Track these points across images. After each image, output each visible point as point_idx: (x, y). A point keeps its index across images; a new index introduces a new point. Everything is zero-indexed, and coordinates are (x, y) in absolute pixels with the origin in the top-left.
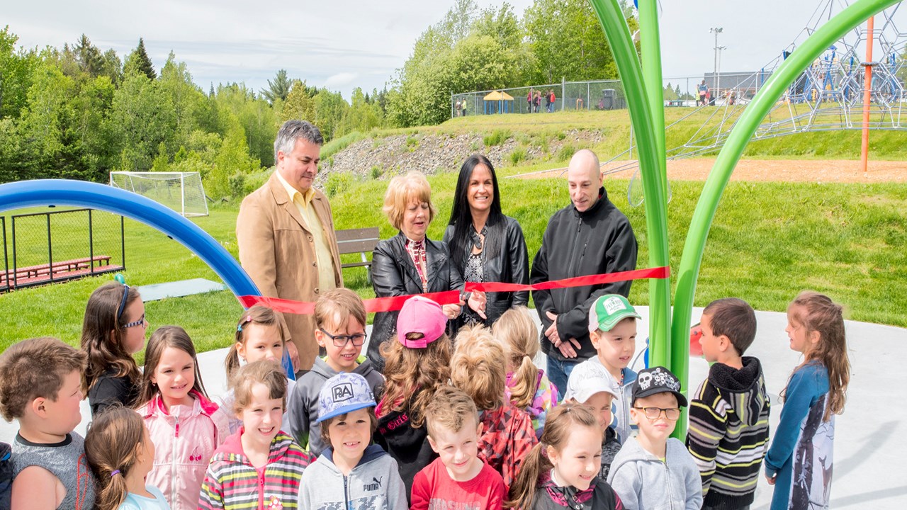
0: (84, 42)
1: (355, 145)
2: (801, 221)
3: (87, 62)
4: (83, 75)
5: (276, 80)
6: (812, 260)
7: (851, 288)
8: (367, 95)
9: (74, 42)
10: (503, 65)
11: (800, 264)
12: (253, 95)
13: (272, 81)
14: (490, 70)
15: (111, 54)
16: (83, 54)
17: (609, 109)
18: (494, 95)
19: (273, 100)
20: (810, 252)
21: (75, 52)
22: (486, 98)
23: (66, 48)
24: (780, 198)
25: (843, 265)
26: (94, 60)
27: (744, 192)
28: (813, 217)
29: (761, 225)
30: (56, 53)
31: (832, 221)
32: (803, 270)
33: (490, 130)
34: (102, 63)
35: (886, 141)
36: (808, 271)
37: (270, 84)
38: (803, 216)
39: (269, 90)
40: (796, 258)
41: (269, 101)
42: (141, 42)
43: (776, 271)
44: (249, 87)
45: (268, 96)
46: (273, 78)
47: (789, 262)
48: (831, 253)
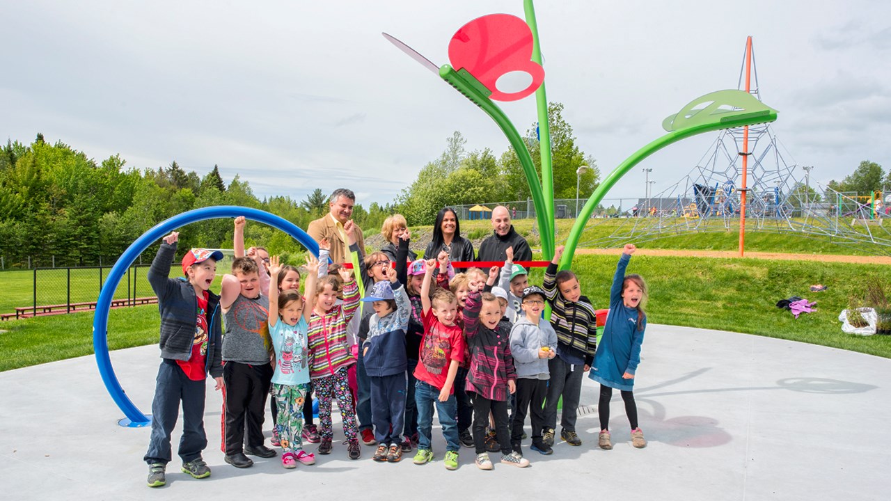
0: (174, 165)
1: (372, 237)
2: (679, 277)
3: (176, 179)
4: (172, 187)
5: (313, 195)
6: (685, 299)
7: (710, 314)
8: (382, 207)
9: (167, 166)
10: (482, 188)
11: (677, 301)
12: (296, 205)
13: (311, 196)
14: (473, 191)
15: (193, 174)
16: (172, 174)
17: (562, 218)
18: (477, 208)
19: (310, 208)
20: (685, 294)
21: (168, 172)
22: (471, 209)
23: (161, 170)
24: (667, 265)
25: (706, 302)
26: (181, 178)
27: (643, 260)
28: (689, 275)
29: (653, 279)
30: (153, 172)
31: (702, 278)
32: (678, 304)
33: (473, 229)
34: (187, 180)
35: (765, 242)
36: (681, 305)
37: (309, 198)
38: (681, 274)
39: (308, 202)
40: (675, 298)
41: (307, 209)
42: (216, 168)
43: (660, 305)
44: (292, 199)
45: (307, 205)
46: (311, 194)
47: (669, 300)
48: (699, 295)
